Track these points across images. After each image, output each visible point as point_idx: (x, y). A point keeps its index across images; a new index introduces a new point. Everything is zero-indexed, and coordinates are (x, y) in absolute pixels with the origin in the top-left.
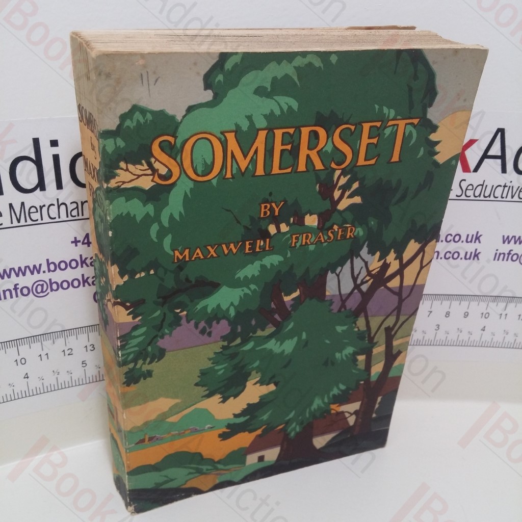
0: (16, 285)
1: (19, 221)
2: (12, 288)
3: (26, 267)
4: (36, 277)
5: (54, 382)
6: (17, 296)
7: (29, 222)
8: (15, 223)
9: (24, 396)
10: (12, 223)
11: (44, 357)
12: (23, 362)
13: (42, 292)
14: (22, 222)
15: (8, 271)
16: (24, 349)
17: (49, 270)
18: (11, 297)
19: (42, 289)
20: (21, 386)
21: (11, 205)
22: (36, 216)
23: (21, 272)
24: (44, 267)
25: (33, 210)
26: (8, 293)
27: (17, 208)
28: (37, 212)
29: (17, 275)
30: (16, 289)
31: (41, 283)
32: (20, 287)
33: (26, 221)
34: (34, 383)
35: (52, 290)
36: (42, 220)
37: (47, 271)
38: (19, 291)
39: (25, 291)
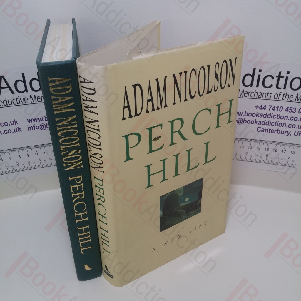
0: (34, 125)
1: (34, 102)
2: (33, 126)
3: (37, 118)
4: (41, 122)
5: (50, 163)
6: (35, 129)
7: (37, 102)
8: (33, 102)
9: (39, 167)
10: (31, 102)
11: (46, 153)
12: (38, 154)
13: (44, 128)
14: (35, 102)
15: (31, 120)
16: (38, 149)
17: (46, 120)
18: (33, 129)
19: (44, 127)
20: (38, 163)
21: (31, 96)
22: (40, 100)
23: (35, 120)
24: (44, 119)
25: (39, 98)
26: (31, 128)
27: (33, 97)
28: (40, 98)
29: (34, 121)
30: (34, 126)
31: (43, 125)
32: (35, 126)
33: (36, 102)
34: (43, 163)
35: (47, 128)
36: (42, 101)
37: (45, 120)
38: (35, 127)
39: (37, 127)
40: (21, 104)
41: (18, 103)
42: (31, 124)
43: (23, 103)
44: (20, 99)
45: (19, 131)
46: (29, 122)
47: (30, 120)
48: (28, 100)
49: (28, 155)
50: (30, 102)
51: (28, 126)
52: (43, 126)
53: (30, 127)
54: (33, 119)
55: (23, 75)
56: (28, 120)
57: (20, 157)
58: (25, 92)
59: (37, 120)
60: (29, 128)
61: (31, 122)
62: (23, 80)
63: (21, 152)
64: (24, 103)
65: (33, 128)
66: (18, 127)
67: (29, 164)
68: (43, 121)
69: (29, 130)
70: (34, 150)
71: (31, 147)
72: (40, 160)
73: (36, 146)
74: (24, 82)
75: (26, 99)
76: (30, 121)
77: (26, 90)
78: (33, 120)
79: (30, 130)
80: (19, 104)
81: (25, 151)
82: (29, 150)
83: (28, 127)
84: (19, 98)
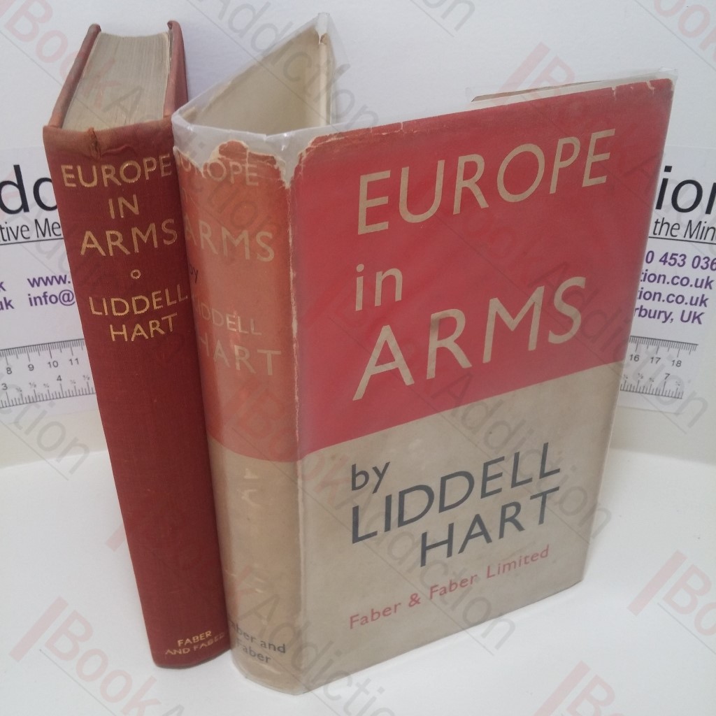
40: (13, 239)
41: (6, 237)
42: (38, 291)
43: (16, 238)
44: (9, 229)
45: (7, 308)
46: (33, 286)
47: (34, 280)
48: (28, 230)
49: (31, 366)
50: (34, 237)
51: (29, 295)
52: (68, 295)
53: (35, 299)
54: (42, 278)
55: (17, 168)
56: (29, 280)
57: (9, 372)
58: (23, 210)
59: (52, 280)
60: (33, 301)
61: (38, 285)
62: (16, 182)
63: (11, 359)
64: (20, 239)
65: (43, 299)
66: (5, 299)
67: (33, 388)
68: (67, 282)
69: (32, 305)
70: (45, 354)
71: (38, 347)
72: (59, 379)
73: (49, 346)
74: (20, 186)
75: (24, 228)
76: (34, 283)
77: (25, 207)
78: (41, 281)
79: (36, 304)
80: (8, 242)
81: (23, 357)
82: (34, 355)
83: (30, 299)
84: (8, 225)
